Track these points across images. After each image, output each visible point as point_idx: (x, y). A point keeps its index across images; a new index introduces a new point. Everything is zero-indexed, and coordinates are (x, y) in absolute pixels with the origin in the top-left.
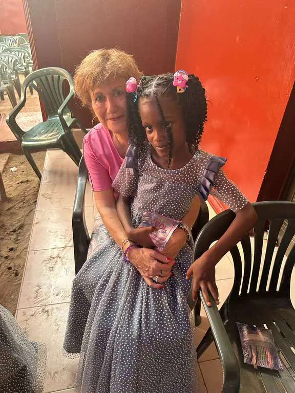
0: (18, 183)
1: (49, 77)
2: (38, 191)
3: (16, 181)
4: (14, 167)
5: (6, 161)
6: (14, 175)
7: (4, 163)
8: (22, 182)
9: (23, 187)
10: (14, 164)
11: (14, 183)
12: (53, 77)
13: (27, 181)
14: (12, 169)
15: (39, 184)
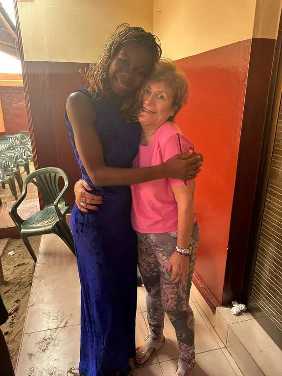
0: (15, 267)
1: (47, 175)
2: (33, 273)
3: (13, 264)
4: (12, 252)
5: (5, 246)
6: (12, 259)
7: (3, 248)
8: (18, 266)
9: (19, 270)
10: (12, 249)
11: (11, 267)
12: (50, 174)
13: (24, 264)
14: (9, 253)
15: (34, 267)
